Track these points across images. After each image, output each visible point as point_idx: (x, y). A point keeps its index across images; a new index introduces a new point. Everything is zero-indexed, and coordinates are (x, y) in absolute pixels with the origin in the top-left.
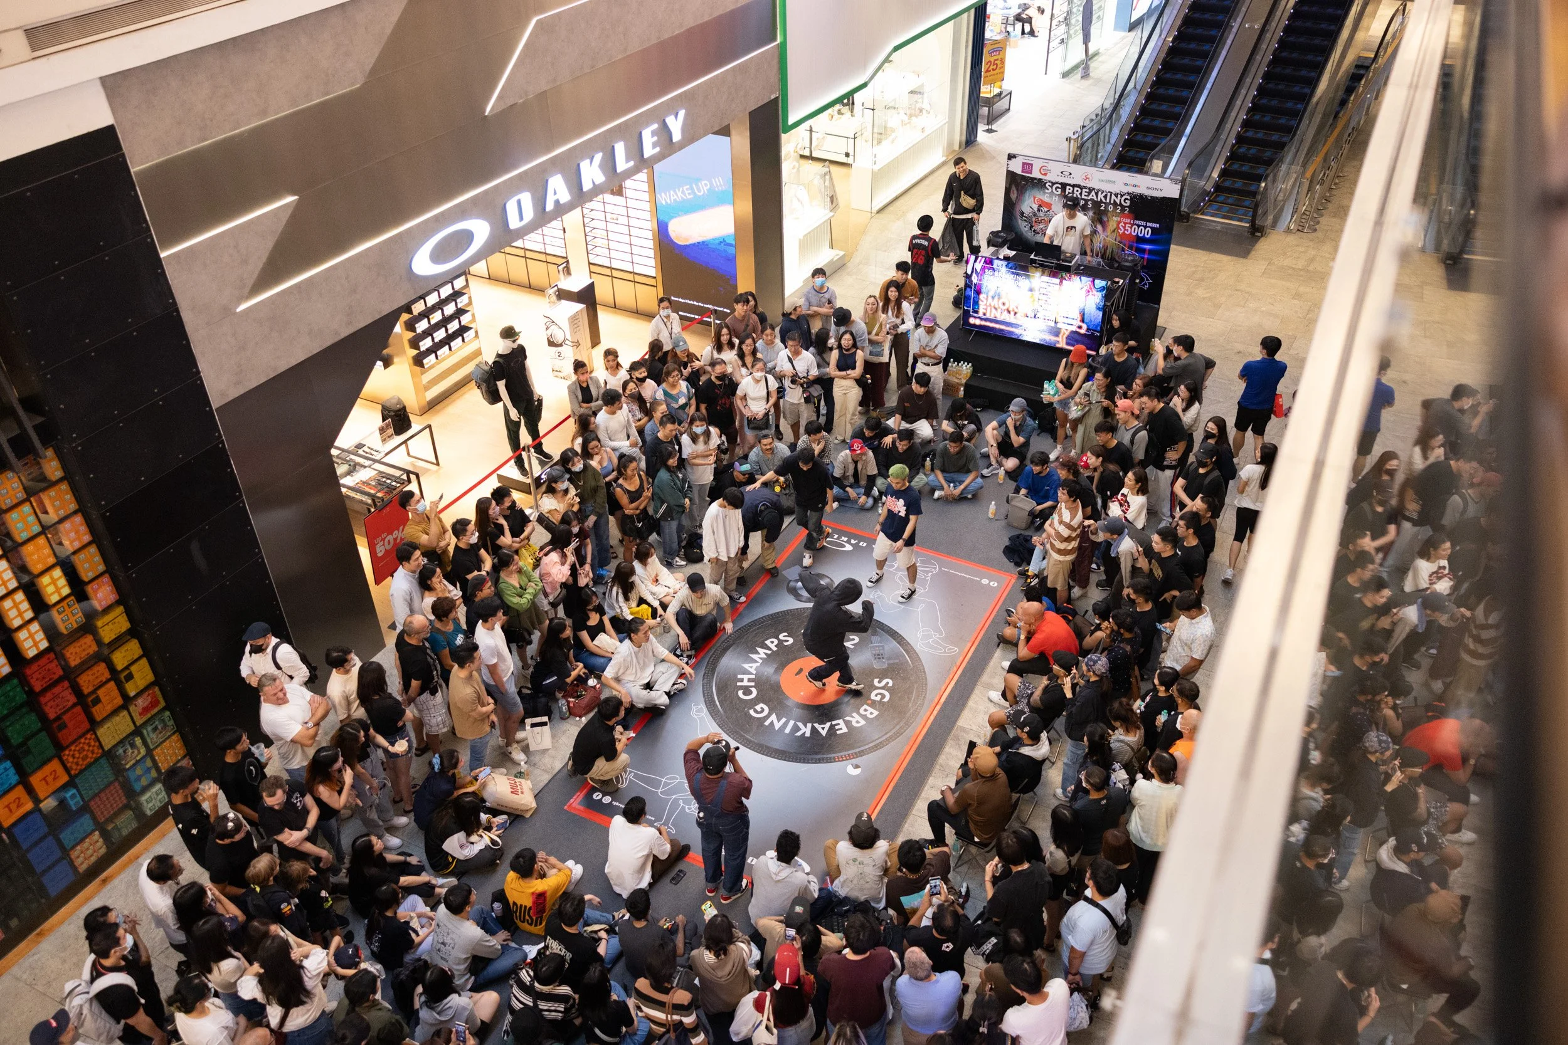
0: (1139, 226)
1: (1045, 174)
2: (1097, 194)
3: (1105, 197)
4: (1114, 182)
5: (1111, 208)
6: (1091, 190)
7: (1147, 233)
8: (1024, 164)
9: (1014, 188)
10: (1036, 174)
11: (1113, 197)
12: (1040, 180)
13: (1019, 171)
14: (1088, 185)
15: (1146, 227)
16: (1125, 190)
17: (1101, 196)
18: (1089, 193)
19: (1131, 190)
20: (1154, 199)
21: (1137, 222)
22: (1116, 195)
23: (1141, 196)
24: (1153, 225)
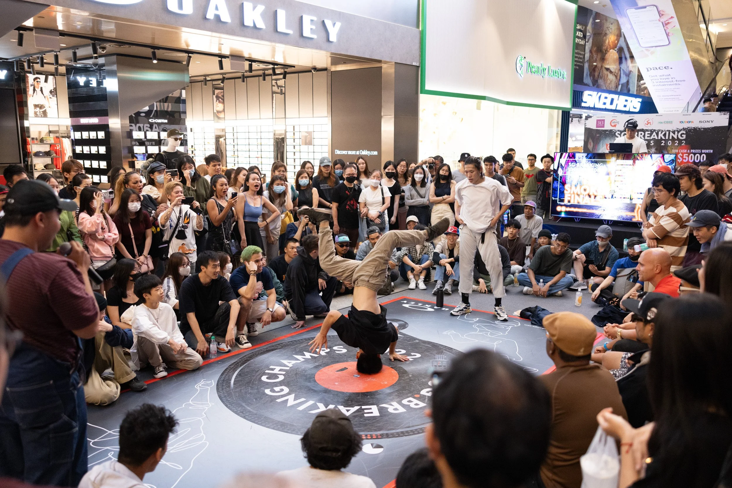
0: (695, 154)
1: (615, 126)
2: (657, 134)
3: (665, 135)
4: (671, 122)
5: (670, 143)
6: (652, 131)
7: (703, 158)
8: (598, 121)
9: (590, 141)
10: (607, 127)
11: (671, 134)
12: (611, 131)
13: (594, 127)
14: (650, 128)
15: (701, 154)
16: (681, 127)
17: (661, 135)
18: (651, 135)
19: (686, 126)
20: (705, 129)
21: (693, 151)
22: (674, 132)
23: (695, 129)
24: (707, 151)
